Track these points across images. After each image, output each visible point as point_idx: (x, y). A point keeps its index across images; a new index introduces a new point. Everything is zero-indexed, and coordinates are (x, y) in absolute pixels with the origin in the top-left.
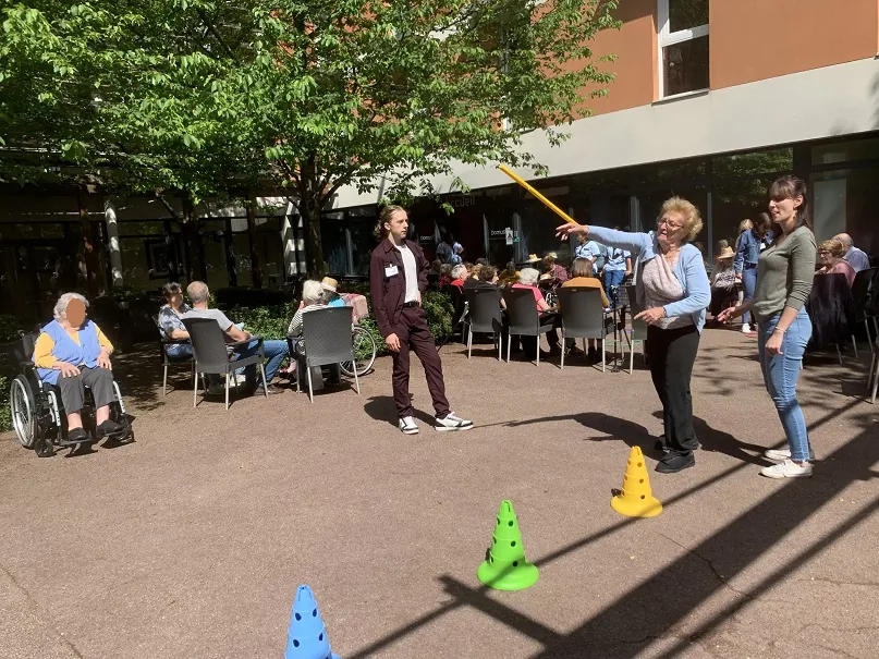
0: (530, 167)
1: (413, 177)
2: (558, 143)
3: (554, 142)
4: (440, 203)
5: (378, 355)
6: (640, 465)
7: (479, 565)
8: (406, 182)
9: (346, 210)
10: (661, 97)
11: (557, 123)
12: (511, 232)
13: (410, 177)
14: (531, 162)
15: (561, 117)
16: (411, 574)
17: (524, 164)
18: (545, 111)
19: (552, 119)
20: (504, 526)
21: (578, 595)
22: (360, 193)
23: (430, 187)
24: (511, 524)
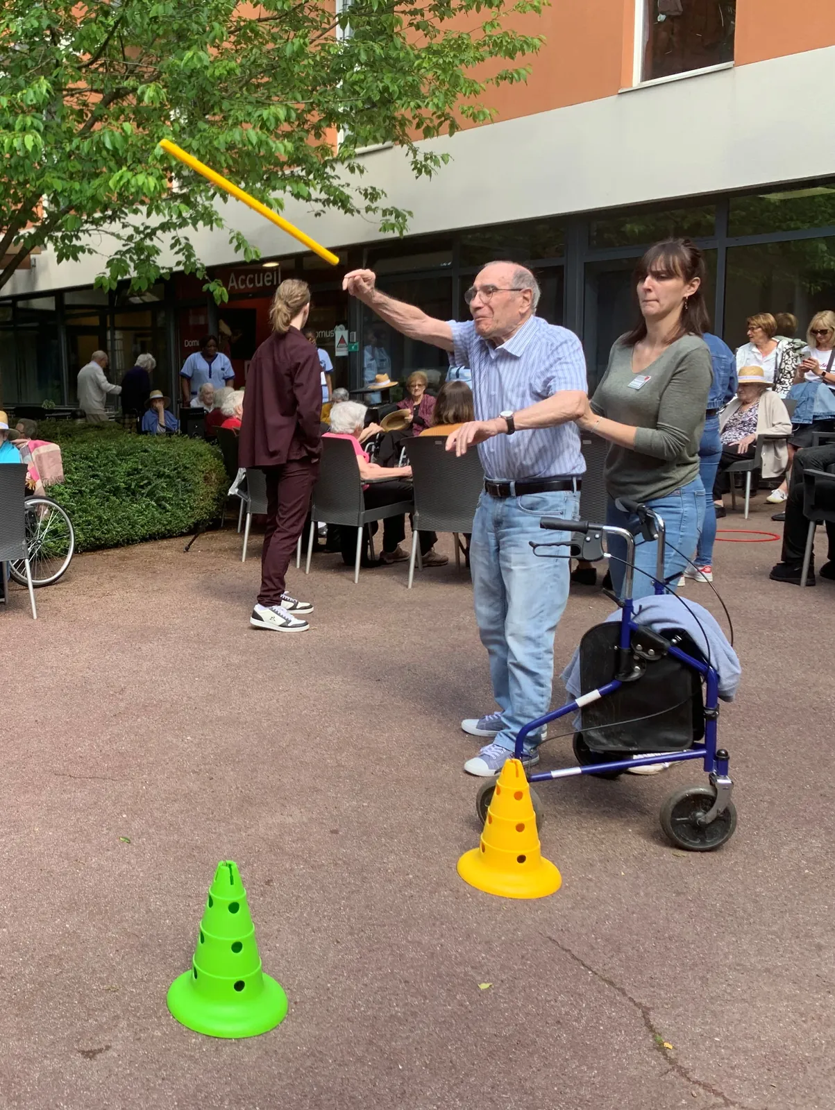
0: (380, 212)
1: (159, 233)
2: (429, 173)
3: (420, 168)
4: (204, 282)
5: (81, 549)
6: (518, 796)
7: (177, 974)
8: (148, 242)
9: (58, 294)
10: (636, 79)
11: (428, 133)
12: (345, 333)
13: (154, 232)
14: (382, 203)
15: (436, 122)
16: (41, 985)
17: (368, 209)
18: (403, 110)
19: (418, 126)
20: (220, 913)
21: (360, 1060)
22: (59, 261)
23: (188, 250)
24: (234, 908)
